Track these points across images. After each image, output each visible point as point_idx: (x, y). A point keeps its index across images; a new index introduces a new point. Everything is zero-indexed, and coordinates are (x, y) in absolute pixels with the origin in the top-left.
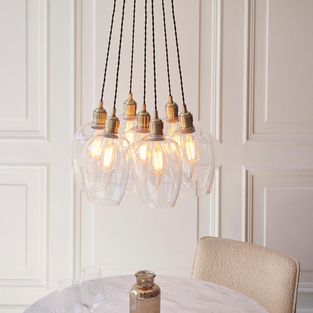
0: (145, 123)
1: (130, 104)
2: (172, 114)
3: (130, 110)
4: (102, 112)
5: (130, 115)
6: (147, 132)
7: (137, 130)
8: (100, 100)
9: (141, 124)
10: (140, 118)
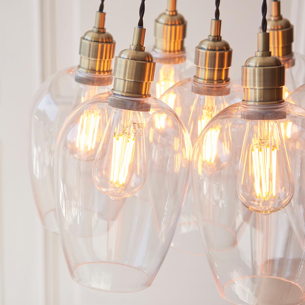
0: (216, 68)
1: (171, 22)
2: (278, 48)
3: (171, 39)
4: (102, 39)
5: (170, 51)
6: (222, 92)
7: (196, 86)
8: (98, 10)
9: (205, 72)
10: (204, 55)
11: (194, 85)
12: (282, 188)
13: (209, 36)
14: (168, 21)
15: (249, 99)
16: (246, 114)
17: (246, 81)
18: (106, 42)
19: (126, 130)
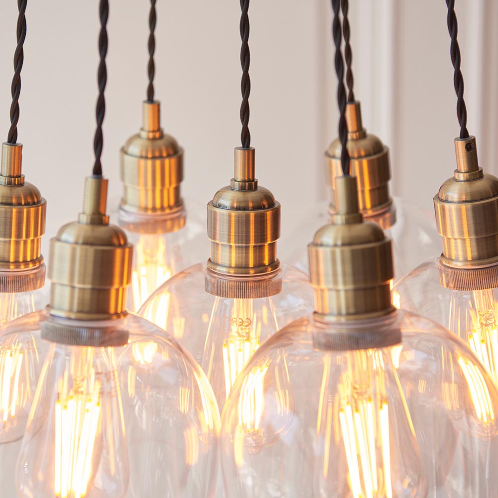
0: (252, 244)
1: (153, 152)
3: (154, 185)
4: (19, 198)
5: (154, 209)
6: (266, 288)
7: (213, 280)
8: (5, 139)
9: (230, 253)
10: (226, 218)
11: (209, 277)
12: (402, 481)
13: (232, 180)
14: (147, 152)
15: (327, 311)
16: (323, 340)
17: (318, 275)
18: (27, 204)
19: (82, 386)
